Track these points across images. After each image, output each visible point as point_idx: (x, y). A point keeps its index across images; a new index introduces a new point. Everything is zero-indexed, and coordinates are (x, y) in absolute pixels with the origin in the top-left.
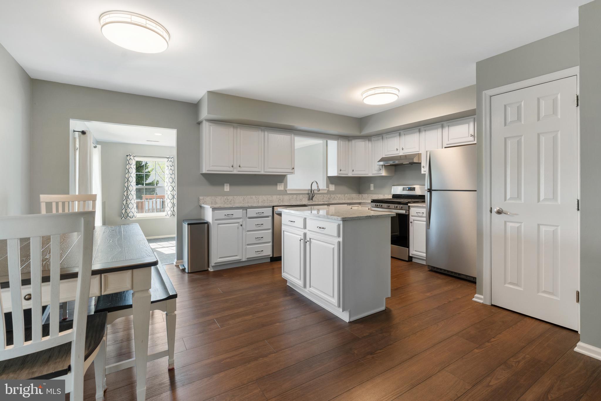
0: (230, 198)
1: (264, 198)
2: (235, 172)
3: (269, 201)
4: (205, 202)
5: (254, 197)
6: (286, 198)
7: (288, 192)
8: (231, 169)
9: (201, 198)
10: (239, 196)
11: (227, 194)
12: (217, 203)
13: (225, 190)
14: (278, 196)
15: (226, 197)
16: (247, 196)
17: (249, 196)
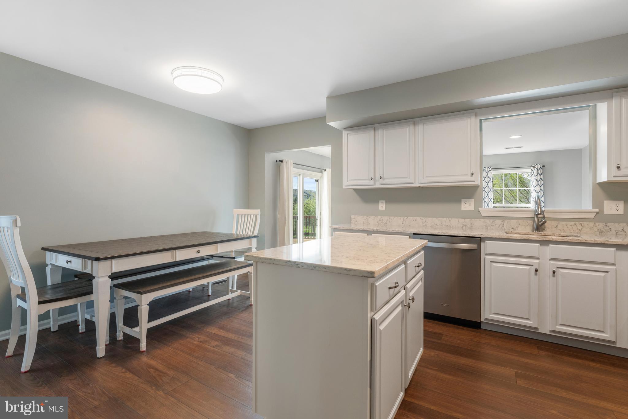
0: (386, 218)
1: (436, 221)
2: (378, 186)
3: (444, 226)
4: (357, 221)
5: (418, 219)
6: (478, 223)
7: (484, 214)
8: (372, 182)
9: (353, 217)
10: (396, 217)
11: (382, 213)
12: (369, 224)
13: (380, 209)
14: (462, 220)
15: (380, 217)
16: (408, 217)
17: (412, 218)
